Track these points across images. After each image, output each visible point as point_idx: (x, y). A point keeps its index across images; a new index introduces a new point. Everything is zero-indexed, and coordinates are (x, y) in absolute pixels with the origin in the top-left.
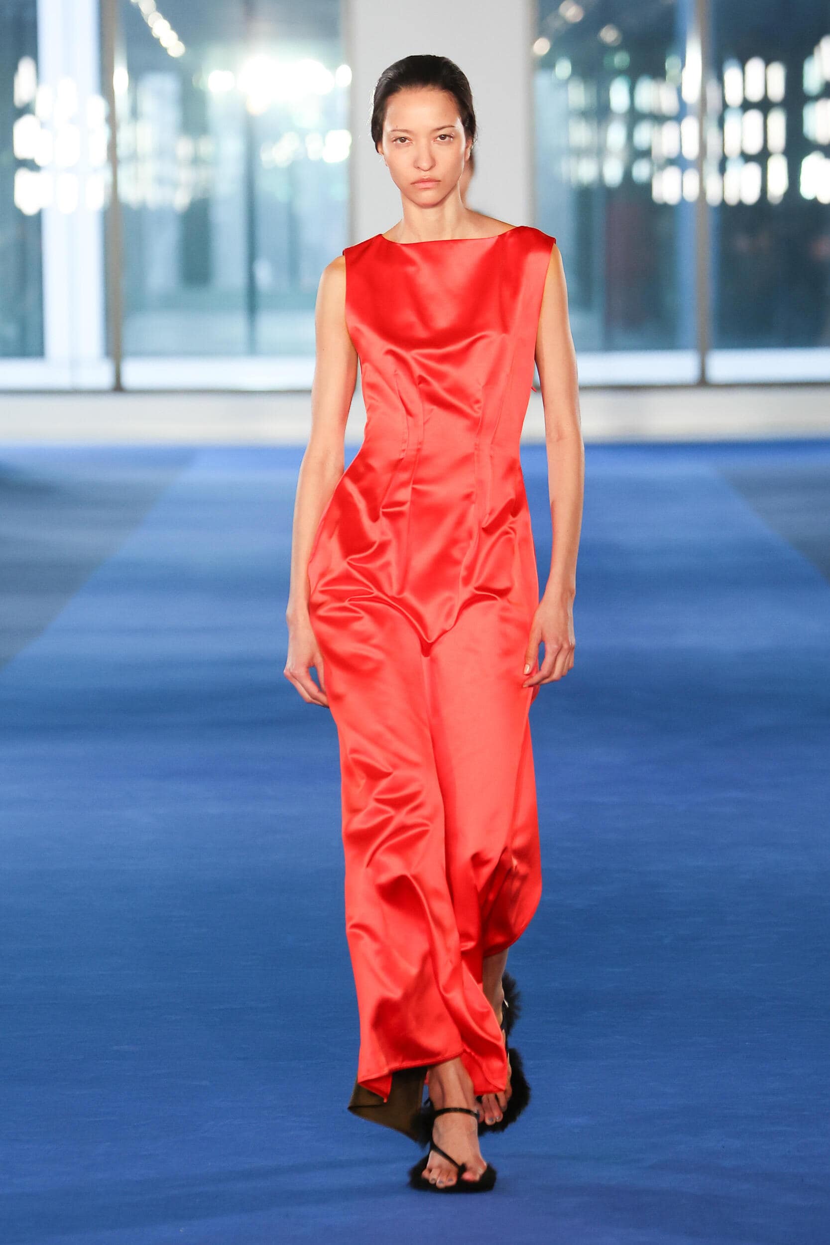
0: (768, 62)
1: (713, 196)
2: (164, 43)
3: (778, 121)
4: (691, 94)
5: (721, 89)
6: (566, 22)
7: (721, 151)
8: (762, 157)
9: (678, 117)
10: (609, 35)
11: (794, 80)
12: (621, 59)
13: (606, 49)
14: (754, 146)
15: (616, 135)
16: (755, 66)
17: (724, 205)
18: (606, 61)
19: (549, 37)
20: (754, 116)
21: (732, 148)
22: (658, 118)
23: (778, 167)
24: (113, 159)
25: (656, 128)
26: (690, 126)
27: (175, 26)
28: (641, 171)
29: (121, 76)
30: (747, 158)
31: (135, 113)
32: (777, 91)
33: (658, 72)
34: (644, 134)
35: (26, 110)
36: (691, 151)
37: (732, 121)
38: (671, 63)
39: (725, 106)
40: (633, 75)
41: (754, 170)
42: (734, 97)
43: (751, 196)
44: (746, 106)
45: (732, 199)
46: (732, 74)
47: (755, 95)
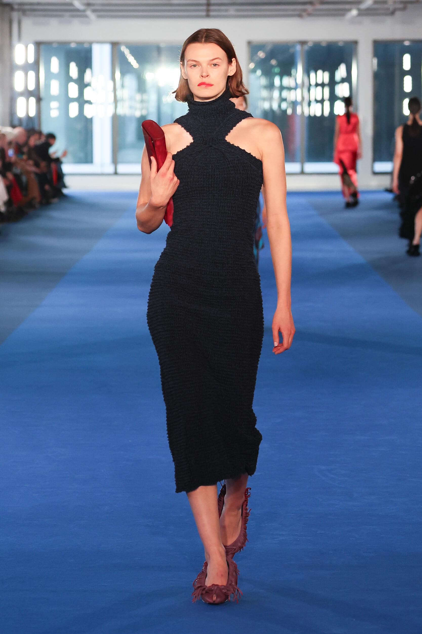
0: (324, 71)
1: (306, 113)
2: (132, 64)
3: (327, 90)
4: (299, 81)
5: (309, 79)
6: (260, 58)
7: (308, 99)
8: (322, 101)
9: (295, 89)
10: (274, 62)
11: (332, 77)
12: (277, 70)
13: (272, 67)
14: (319, 98)
15: (276, 94)
16: (320, 72)
17: (310, 116)
18: (273, 70)
19: (254, 63)
20: (319, 88)
21: (312, 98)
22: (289, 89)
23: (327, 104)
24: (116, 101)
25: (288, 92)
26: (299, 91)
27: (135, 59)
28: (284, 106)
29: (118, 74)
30: (317, 101)
31: (123, 86)
32: (327, 80)
33: (289, 74)
34: (285, 94)
35: (88, 85)
36: (299, 99)
37: (313, 90)
38: (293, 71)
39: (310, 85)
40: (282, 75)
41: (319, 105)
42: (313, 82)
43: (319, 114)
44: (317, 85)
45: (312, 114)
46: (312, 75)
47: (320, 82)
